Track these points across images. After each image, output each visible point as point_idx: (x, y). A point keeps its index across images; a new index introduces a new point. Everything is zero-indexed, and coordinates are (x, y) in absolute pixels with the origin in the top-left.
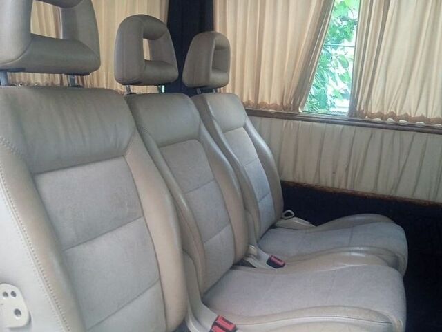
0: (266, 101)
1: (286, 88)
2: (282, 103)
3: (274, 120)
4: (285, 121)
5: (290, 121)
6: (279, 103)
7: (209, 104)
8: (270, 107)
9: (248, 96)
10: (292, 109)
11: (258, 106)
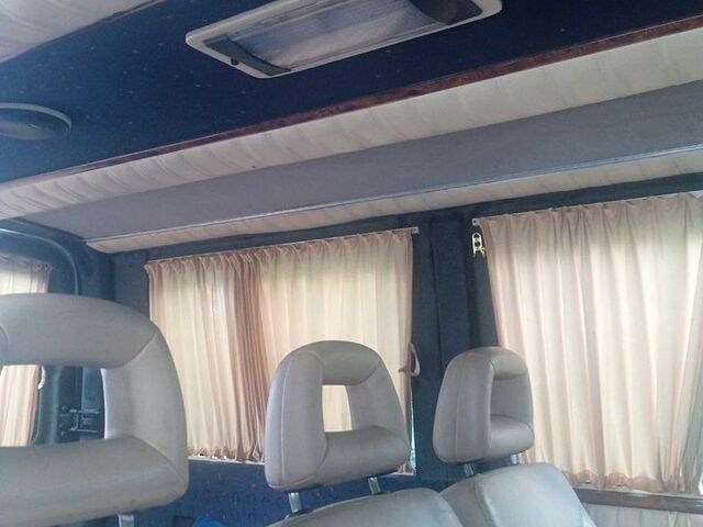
0: (623, 470)
1: (662, 444)
2: (659, 476)
3: (647, 513)
4: (672, 517)
5: (683, 517)
6: (651, 476)
7: (488, 501)
8: (632, 483)
9: (582, 462)
10: (683, 489)
11: (606, 482)
